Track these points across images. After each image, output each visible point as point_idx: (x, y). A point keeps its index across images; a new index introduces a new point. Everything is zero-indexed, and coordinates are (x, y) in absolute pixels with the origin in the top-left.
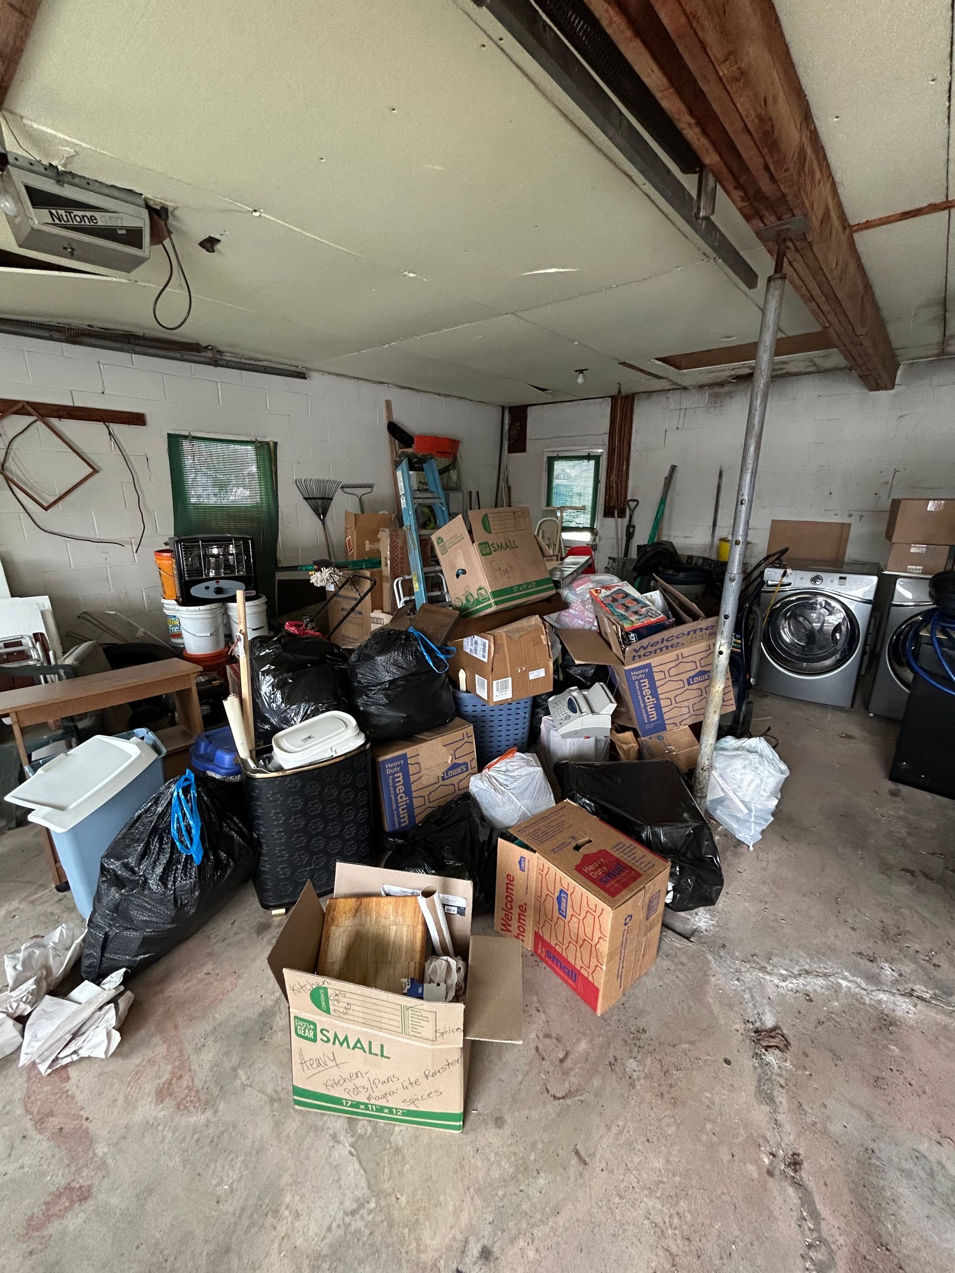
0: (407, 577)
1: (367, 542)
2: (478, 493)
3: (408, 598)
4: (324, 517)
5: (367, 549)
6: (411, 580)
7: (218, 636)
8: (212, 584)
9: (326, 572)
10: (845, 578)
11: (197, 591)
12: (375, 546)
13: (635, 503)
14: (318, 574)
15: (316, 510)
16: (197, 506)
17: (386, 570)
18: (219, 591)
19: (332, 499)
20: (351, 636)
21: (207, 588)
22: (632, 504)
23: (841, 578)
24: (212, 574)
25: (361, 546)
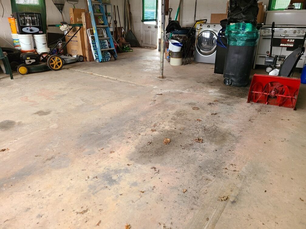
0: (91, 29)
1: (78, 18)
2: (117, 6)
3: (92, 36)
4: (62, 11)
5: (78, 21)
6: (93, 30)
7: (32, 45)
8: (29, 28)
9: (65, 26)
10: (215, 25)
11: (24, 30)
12: (80, 20)
13: (171, 10)
14: (62, 26)
15: (58, 8)
16: (18, 4)
17: (84, 26)
18: (31, 30)
19: (64, 5)
20: (74, 49)
21: (27, 29)
22: (170, 10)
23: (214, 25)
24: (28, 25)
25: (75, 20)
